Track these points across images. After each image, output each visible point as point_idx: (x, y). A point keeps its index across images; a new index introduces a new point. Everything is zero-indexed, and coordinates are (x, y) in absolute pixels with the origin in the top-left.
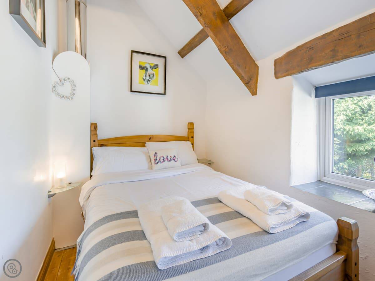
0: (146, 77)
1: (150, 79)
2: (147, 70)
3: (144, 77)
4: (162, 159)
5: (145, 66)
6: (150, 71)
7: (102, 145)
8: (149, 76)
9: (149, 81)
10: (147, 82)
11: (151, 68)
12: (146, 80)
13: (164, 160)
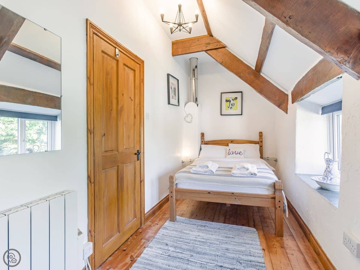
0: (230, 106)
1: (232, 107)
2: (230, 101)
3: (229, 106)
4: (232, 152)
5: (229, 100)
6: (232, 102)
7: (206, 144)
8: (232, 105)
9: (232, 108)
10: (231, 108)
11: (232, 100)
12: (230, 108)
13: (233, 153)
